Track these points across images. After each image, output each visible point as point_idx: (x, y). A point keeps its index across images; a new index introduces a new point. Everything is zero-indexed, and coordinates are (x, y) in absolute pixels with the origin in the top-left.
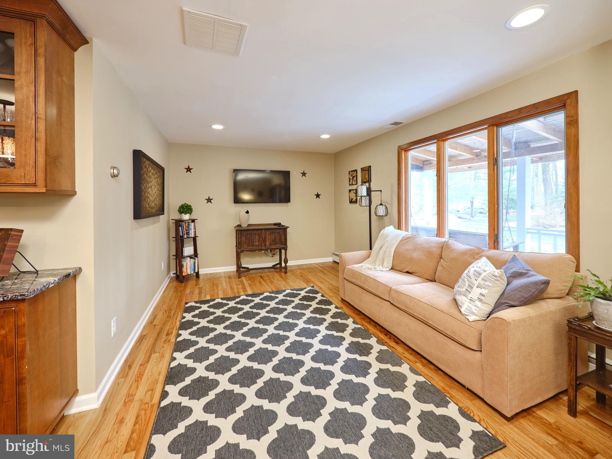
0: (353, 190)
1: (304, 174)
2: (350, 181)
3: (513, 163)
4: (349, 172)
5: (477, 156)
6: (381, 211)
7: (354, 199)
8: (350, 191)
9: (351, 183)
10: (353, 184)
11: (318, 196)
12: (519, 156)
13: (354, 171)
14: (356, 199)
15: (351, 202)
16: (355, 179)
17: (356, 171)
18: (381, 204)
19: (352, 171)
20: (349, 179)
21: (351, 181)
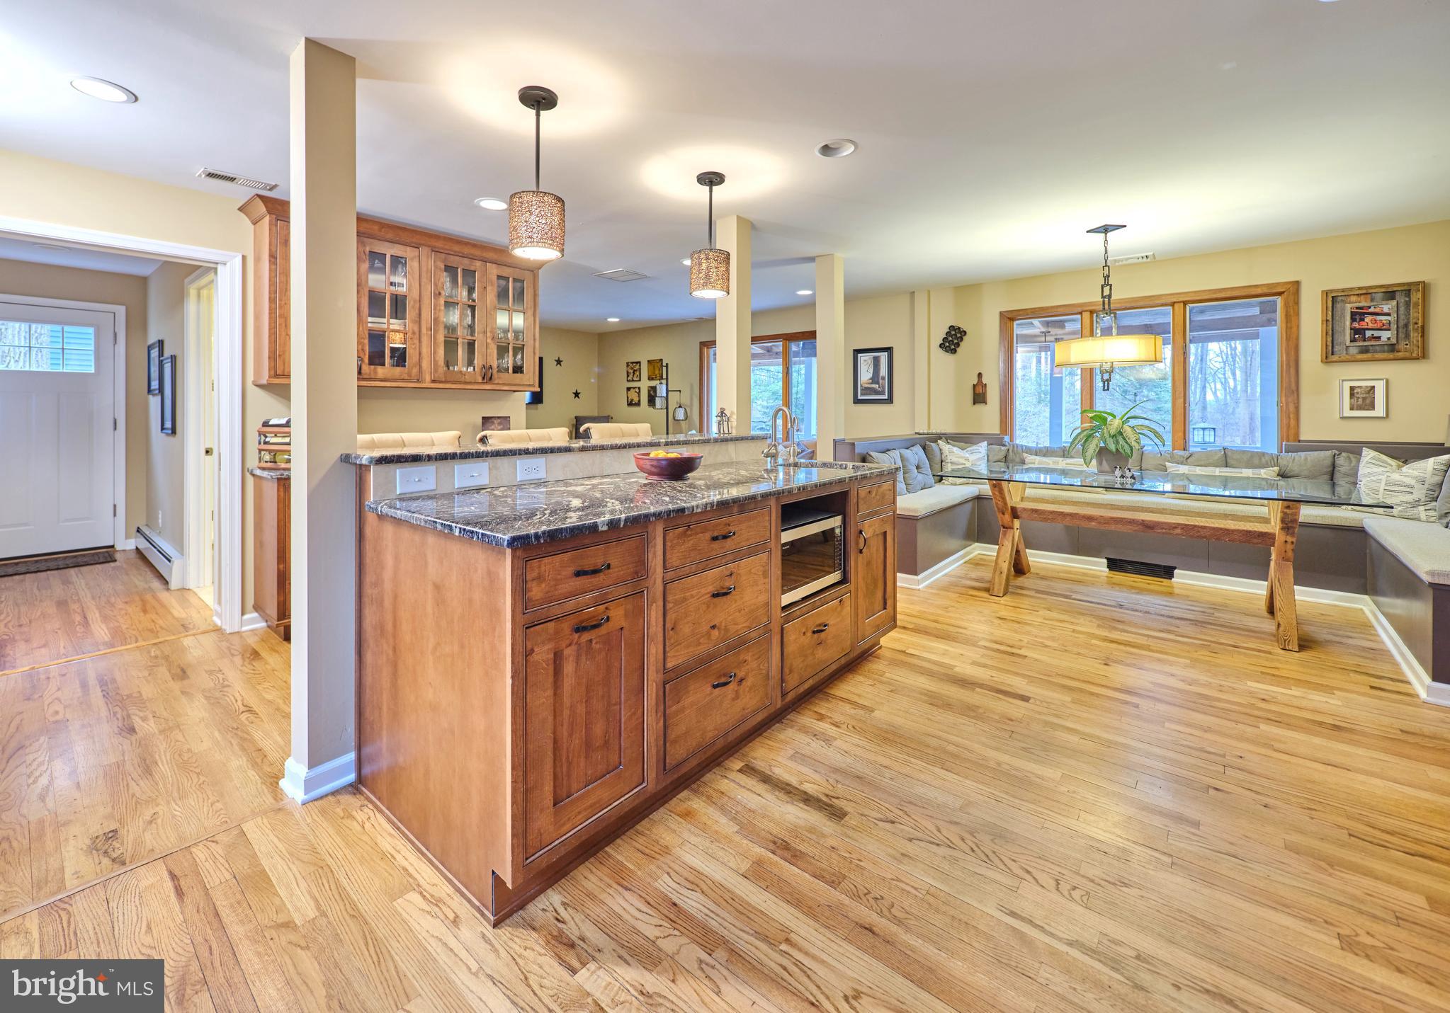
0: (634, 388)
1: (559, 362)
2: (628, 376)
3: (800, 363)
4: (627, 363)
5: (768, 351)
6: (680, 414)
7: (636, 400)
8: (629, 389)
9: (630, 378)
10: (633, 380)
11: (577, 394)
12: (807, 357)
13: (637, 363)
14: (639, 401)
15: (630, 404)
16: (638, 373)
17: (639, 363)
18: (680, 407)
19: (632, 363)
20: (628, 372)
21: (631, 376)
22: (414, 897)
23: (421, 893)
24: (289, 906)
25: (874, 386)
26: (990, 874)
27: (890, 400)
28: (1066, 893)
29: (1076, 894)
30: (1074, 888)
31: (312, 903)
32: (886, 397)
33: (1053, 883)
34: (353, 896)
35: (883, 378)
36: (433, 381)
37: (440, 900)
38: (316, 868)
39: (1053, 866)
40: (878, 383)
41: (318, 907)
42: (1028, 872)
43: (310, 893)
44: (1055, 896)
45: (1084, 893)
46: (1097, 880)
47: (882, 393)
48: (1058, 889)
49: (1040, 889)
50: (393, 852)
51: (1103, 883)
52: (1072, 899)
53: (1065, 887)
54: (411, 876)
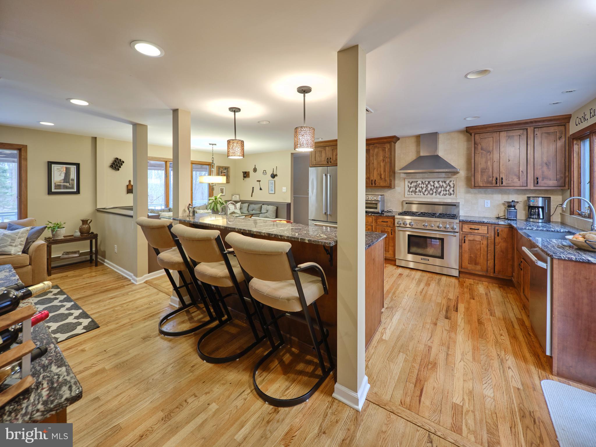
22: (384, 338)
23: (382, 337)
24: (403, 360)
25: (65, 184)
27: (78, 192)
31: (399, 356)
32: (75, 190)
34: (391, 349)
35: (73, 180)
37: (381, 333)
38: (390, 362)
40: (69, 182)
41: (399, 353)
43: (397, 358)
47: (73, 188)
50: (374, 348)
54: (379, 341)
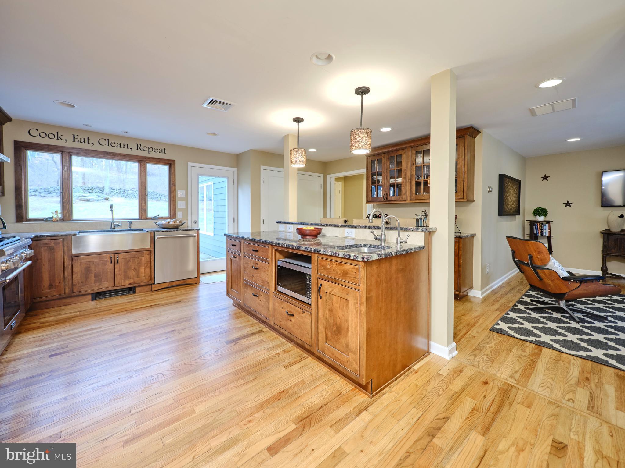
26: (180, 363)
28: (159, 374)
29: (156, 376)
30: (157, 377)
33: (164, 374)
36: (411, 200)
39: (168, 377)
42: (172, 371)
44: (160, 372)
45: (154, 378)
46: (153, 384)
48: (162, 374)
49: (166, 370)
51: (151, 385)
52: (156, 374)
53: (160, 375)
